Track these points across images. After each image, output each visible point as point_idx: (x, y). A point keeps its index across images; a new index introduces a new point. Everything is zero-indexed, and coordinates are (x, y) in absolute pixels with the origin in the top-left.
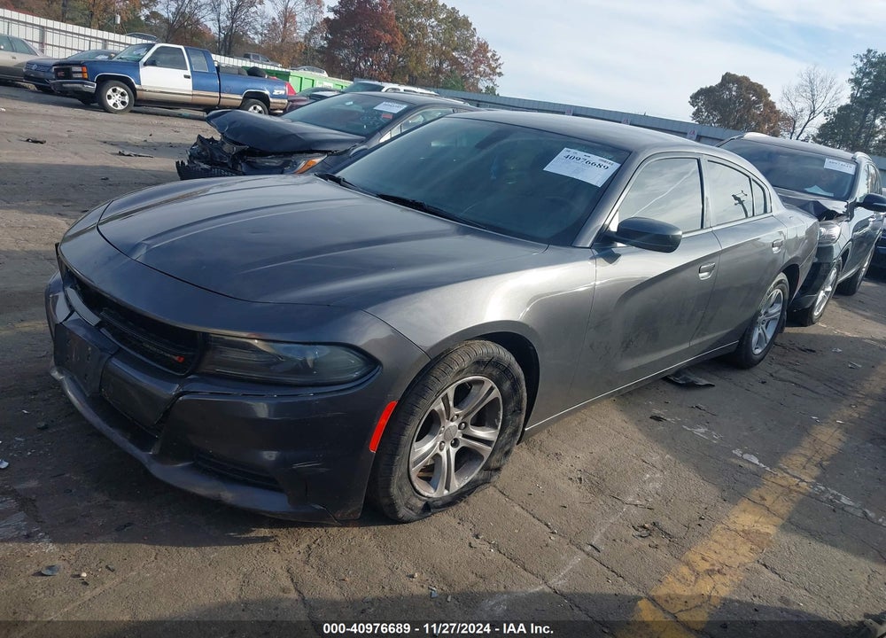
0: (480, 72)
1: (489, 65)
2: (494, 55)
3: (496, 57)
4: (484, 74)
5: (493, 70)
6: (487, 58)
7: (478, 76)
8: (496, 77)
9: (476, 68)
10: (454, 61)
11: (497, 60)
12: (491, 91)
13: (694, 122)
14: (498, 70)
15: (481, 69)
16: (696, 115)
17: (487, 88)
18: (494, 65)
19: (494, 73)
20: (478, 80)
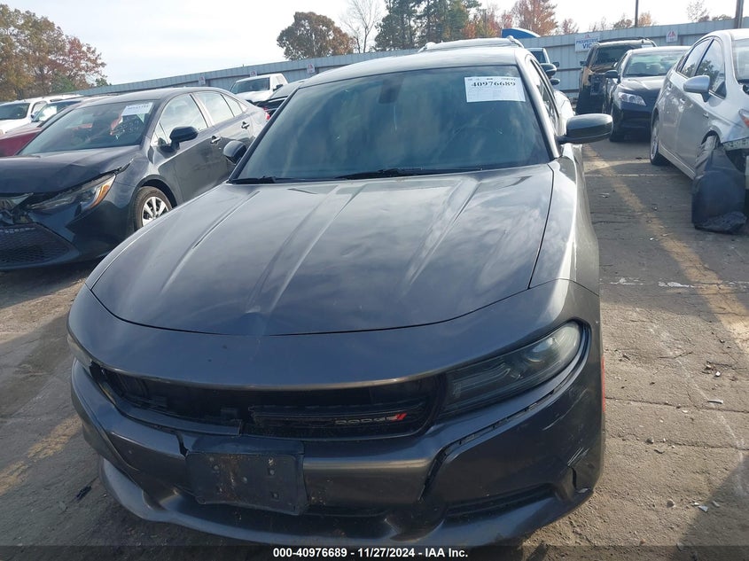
0: (83, 69)
1: (89, 59)
2: (89, 48)
3: (92, 49)
4: (88, 69)
5: (94, 61)
6: (83, 52)
7: (83, 72)
8: (100, 68)
9: (78, 65)
10: (53, 64)
11: (93, 52)
12: (102, 83)
13: (288, 60)
14: (99, 62)
15: (84, 65)
16: (287, 53)
17: (97, 80)
18: (93, 58)
19: (97, 65)
20: (83, 75)
